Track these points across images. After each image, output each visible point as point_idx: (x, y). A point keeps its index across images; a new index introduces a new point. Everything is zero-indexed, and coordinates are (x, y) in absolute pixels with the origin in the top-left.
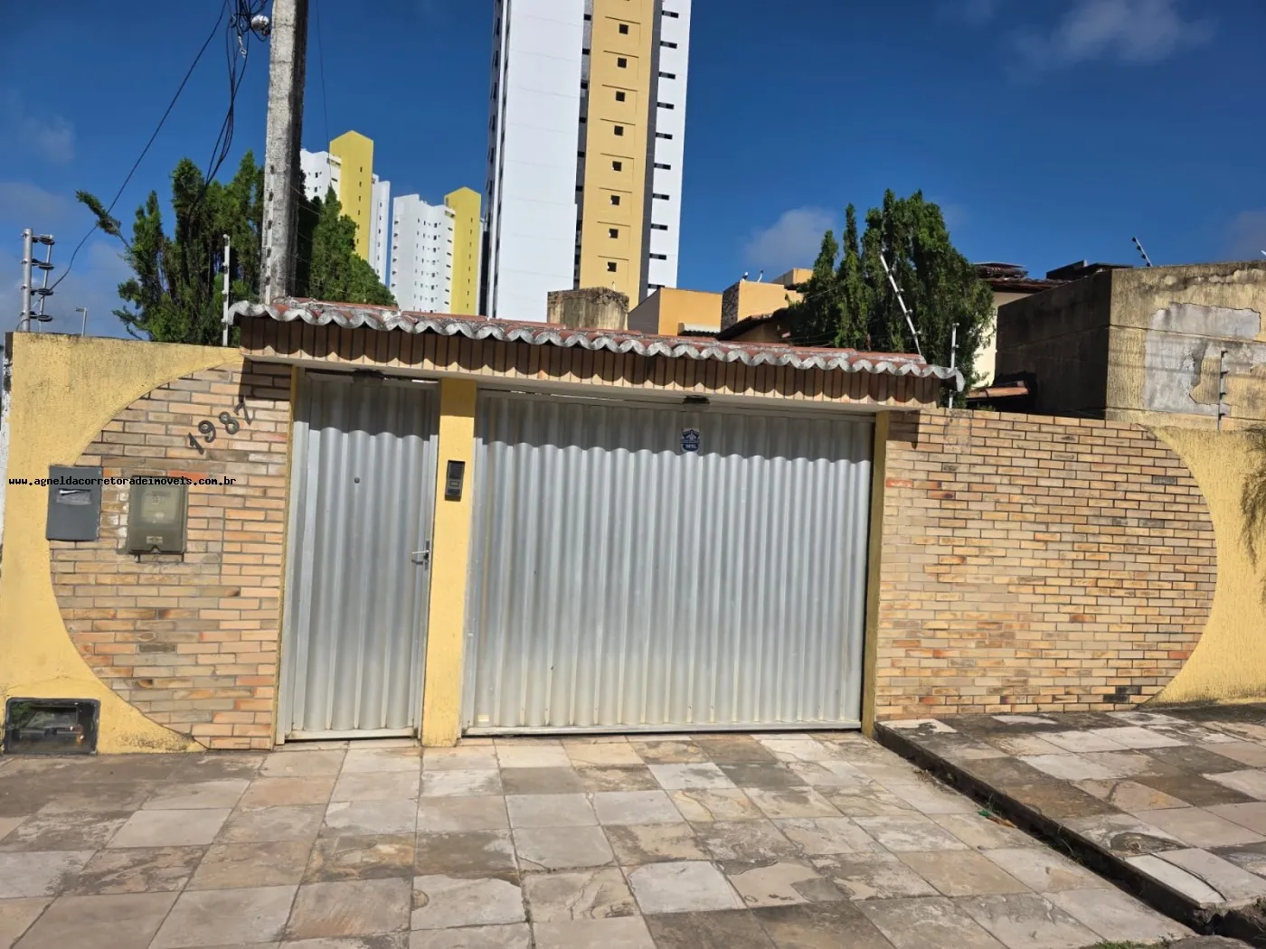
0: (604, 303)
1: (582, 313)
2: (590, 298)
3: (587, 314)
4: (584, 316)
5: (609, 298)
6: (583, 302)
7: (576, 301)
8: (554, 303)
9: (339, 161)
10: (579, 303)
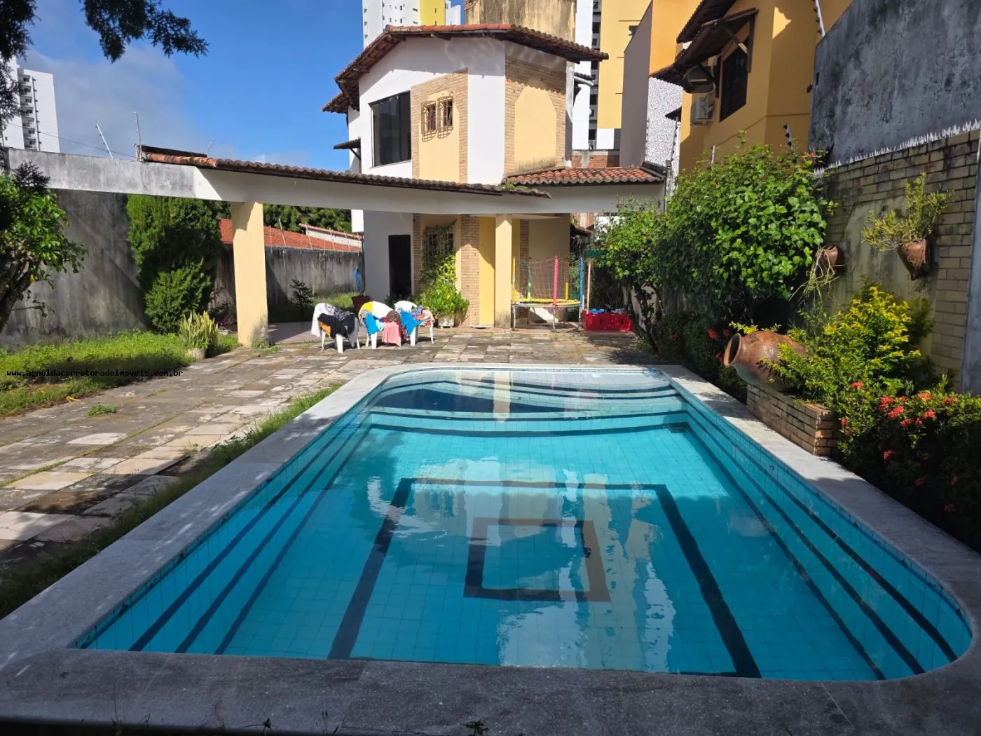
1: (506, 6)
3: (511, 6)
4: (507, 11)
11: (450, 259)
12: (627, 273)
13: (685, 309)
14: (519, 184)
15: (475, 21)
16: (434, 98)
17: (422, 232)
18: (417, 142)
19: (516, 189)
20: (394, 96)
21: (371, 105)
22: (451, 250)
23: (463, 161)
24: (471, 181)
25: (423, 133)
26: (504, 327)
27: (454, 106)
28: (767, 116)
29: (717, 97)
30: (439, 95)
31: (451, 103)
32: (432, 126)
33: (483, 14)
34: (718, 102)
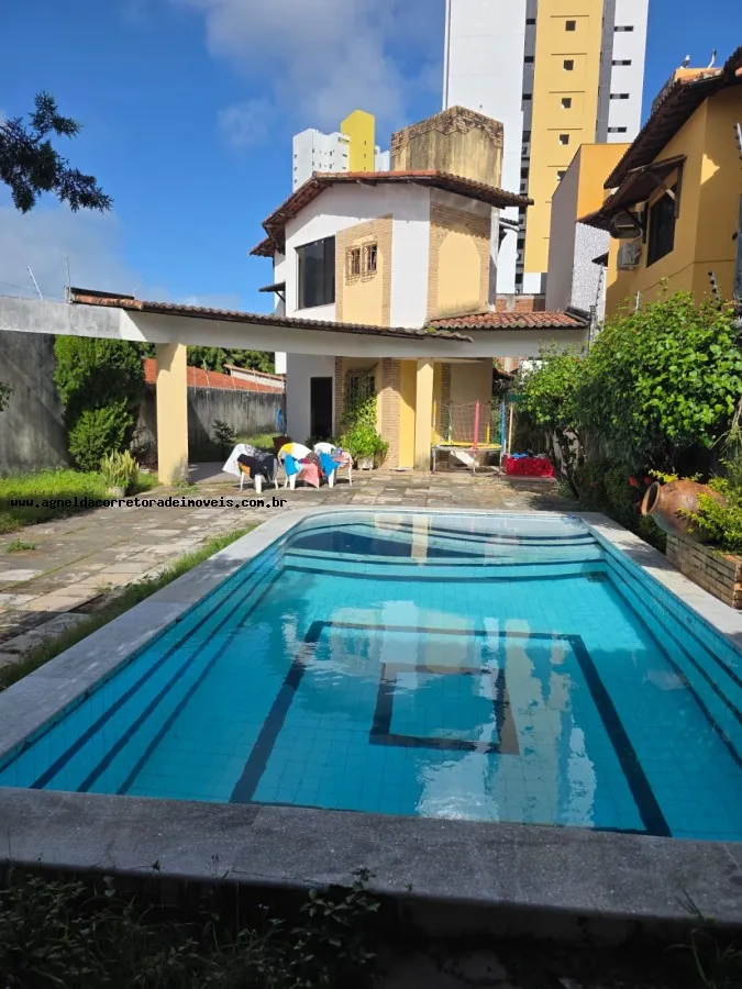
0: (459, 130)
1: (432, 153)
2: (441, 128)
3: (437, 153)
4: (433, 157)
5: (468, 123)
6: (433, 136)
7: (423, 138)
8: (398, 148)
9: (348, 138)
10: (427, 141)
11: (371, 402)
12: (548, 418)
13: (607, 455)
14: (441, 328)
15: (401, 168)
16: (358, 243)
17: (343, 374)
18: (341, 286)
19: (438, 333)
20: (319, 241)
21: (297, 249)
22: (372, 392)
23: (386, 306)
24: (394, 324)
25: (347, 276)
26: (423, 470)
27: (378, 251)
28: (695, 262)
29: (644, 242)
30: (364, 240)
31: (375, 248)
32: (356, 270)
33: (410, 160)
34: (645, 247)
